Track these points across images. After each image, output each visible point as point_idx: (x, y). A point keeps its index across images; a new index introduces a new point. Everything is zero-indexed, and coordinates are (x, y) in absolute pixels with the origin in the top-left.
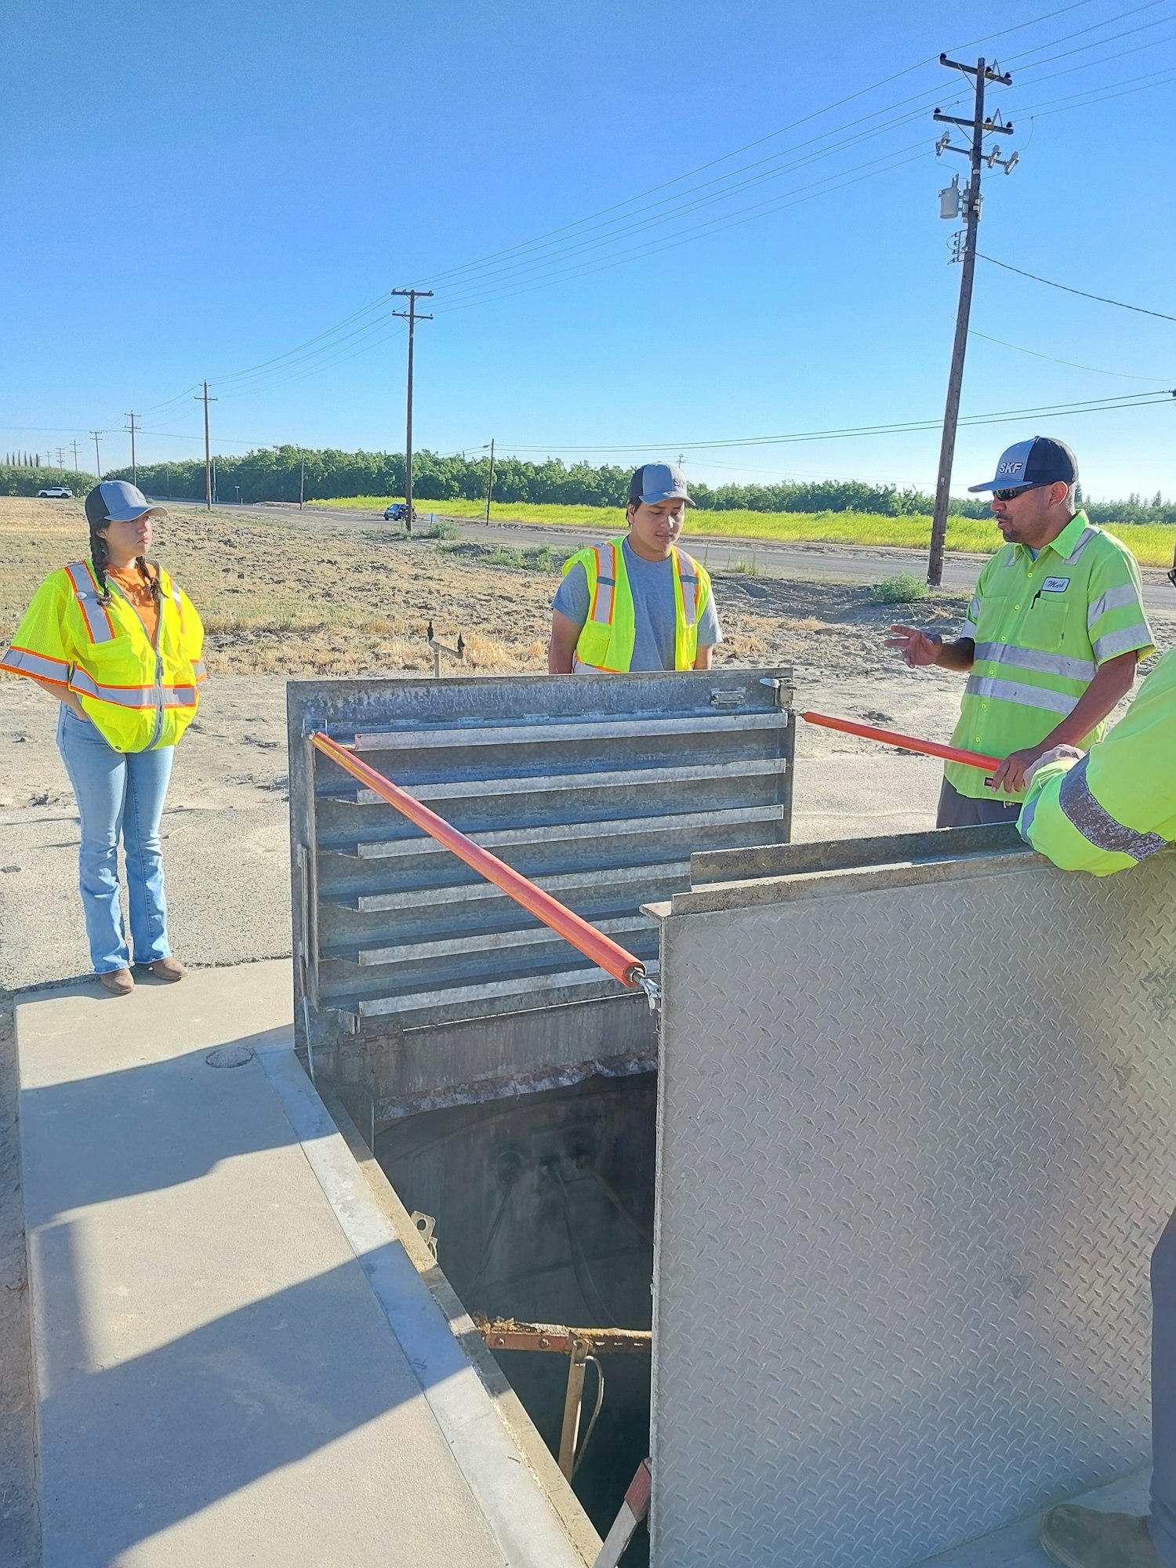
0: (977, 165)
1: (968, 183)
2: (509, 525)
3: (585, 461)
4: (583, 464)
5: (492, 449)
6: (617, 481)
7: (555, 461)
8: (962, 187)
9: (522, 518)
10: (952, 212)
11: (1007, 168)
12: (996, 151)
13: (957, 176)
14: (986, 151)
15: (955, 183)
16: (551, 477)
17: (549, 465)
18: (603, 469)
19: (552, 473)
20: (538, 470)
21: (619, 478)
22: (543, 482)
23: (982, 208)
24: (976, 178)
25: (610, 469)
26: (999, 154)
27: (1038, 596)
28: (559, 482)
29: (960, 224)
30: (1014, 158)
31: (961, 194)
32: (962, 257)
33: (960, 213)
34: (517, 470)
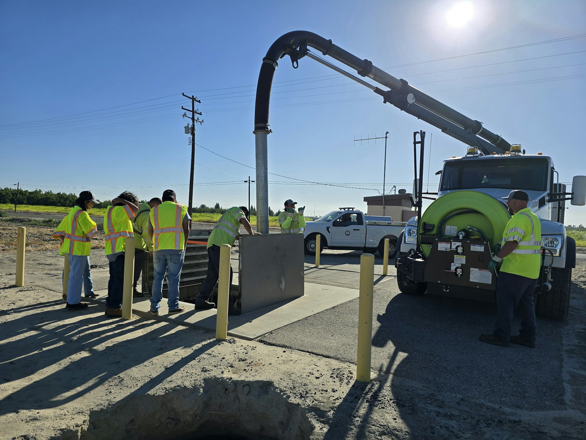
0: (193, 122)
1: (191, 125)
3: (50, 191)
4: (50, 192)
5: (18, 186)
6: (64, 198)
7: (38, 190)
8: (190, 126)
9: (29, 210)
10: (188, 132)
11: (201, 123)
12: (198, 118)
13: (189, 124)
14: (196, 118)
16: (37, 196)
17: (36, 192)
18: (58, 194)
19: (37, 195)
20: (30, 193)
21: (66, 197)
22: (33, 198)
23: (196, 132)
24: (194, 125)
25: (61, 194)
26: (199, 120)
28: (40, 198)
29: (190, 136)
30: (203, 121)
31: (190, 128)
32: (191, 144)
33: (190, 133)
34: (20, 192)
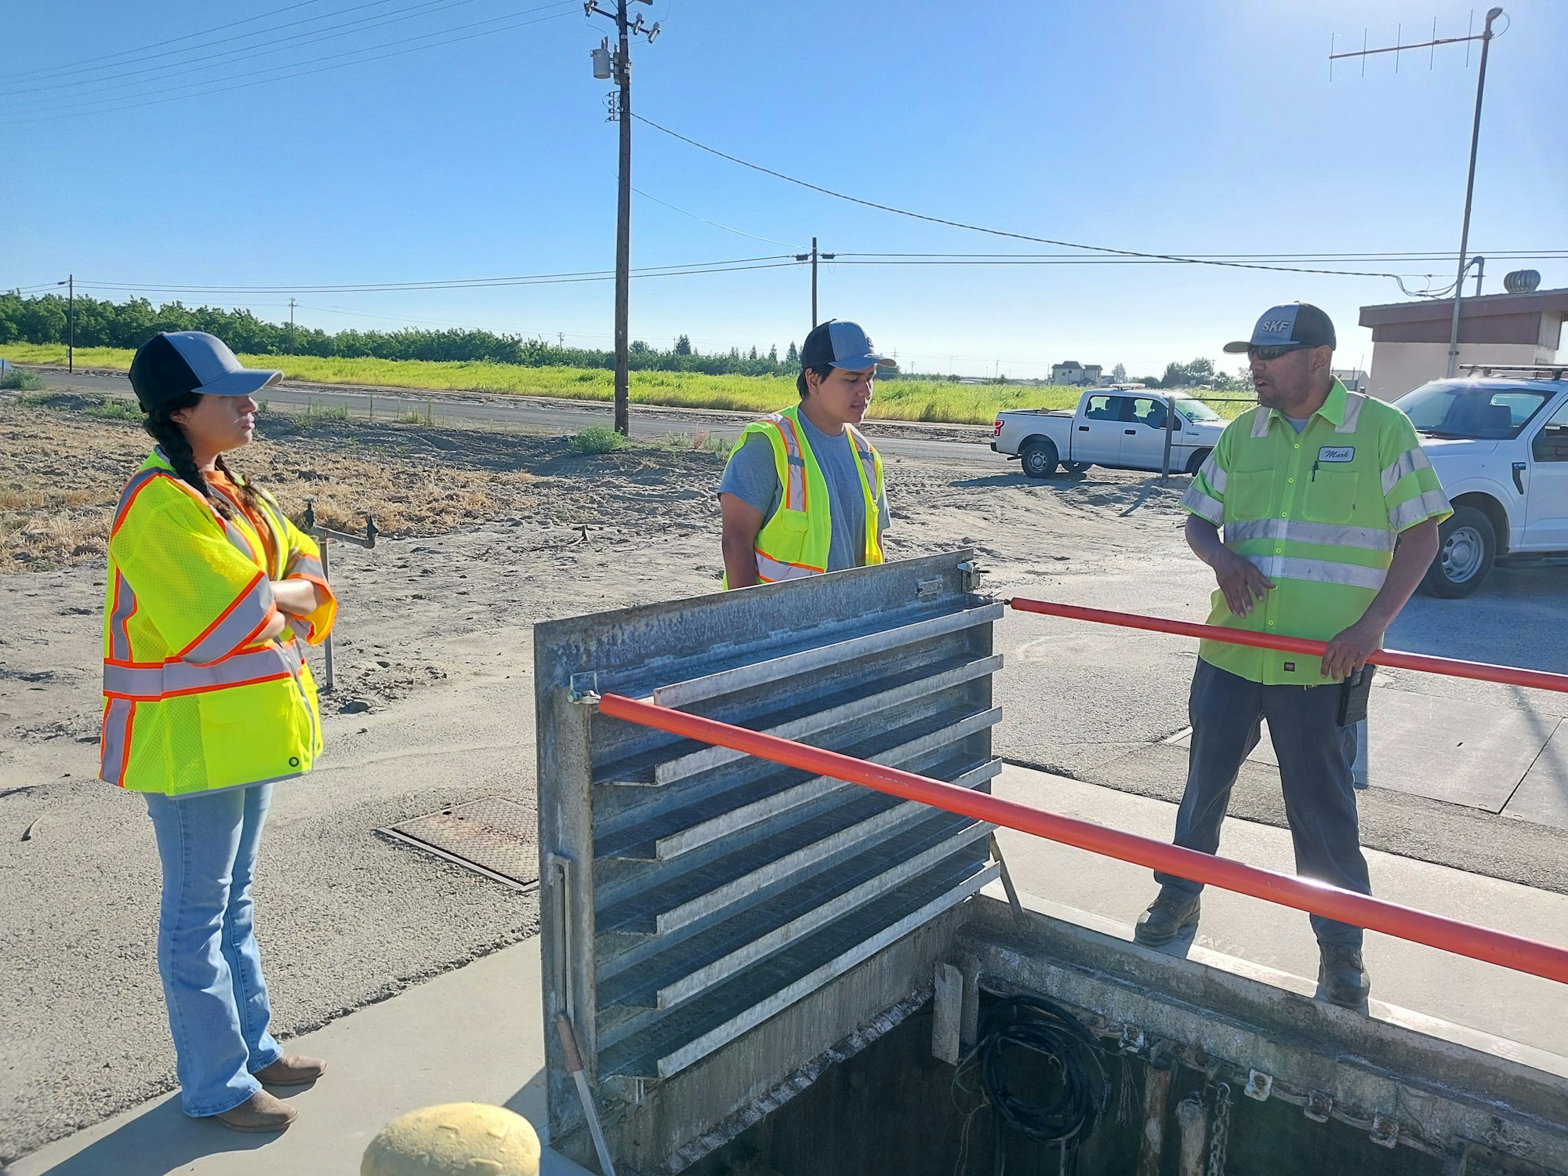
0: (623, 31)
1: (616, 47)
2: (101, 372)
3: (178, 302)
4: (176, 305)
5: (71, 286)
6: (219, 324)
7: (140, 301)
8: (611, 50)
9: (114, 364)
10: (605, 73)
11: (650, 37)
12: (639, 19)
13: (606, 38)
14: (631, 18)
15: (604, 45)
16: (137, 319)
17: (134, 305)
18: (200, 311)
19: (138, 314)
20: (119, 310)
21: (222, 321)
22: (127, 325)
23: (632, 71)
24: (624, 42)
25: (210, 311)
26: (642, 22)
27: (1316, 467)
28: (148, 324)
29: (611, 85)
30: (656, 26)
31: (611, 56)
32: (618, 117)
33: (612, 74)
34: (91, 308)
